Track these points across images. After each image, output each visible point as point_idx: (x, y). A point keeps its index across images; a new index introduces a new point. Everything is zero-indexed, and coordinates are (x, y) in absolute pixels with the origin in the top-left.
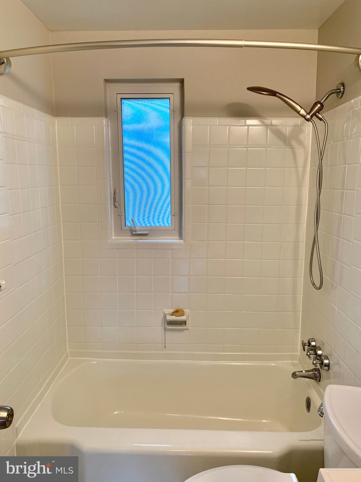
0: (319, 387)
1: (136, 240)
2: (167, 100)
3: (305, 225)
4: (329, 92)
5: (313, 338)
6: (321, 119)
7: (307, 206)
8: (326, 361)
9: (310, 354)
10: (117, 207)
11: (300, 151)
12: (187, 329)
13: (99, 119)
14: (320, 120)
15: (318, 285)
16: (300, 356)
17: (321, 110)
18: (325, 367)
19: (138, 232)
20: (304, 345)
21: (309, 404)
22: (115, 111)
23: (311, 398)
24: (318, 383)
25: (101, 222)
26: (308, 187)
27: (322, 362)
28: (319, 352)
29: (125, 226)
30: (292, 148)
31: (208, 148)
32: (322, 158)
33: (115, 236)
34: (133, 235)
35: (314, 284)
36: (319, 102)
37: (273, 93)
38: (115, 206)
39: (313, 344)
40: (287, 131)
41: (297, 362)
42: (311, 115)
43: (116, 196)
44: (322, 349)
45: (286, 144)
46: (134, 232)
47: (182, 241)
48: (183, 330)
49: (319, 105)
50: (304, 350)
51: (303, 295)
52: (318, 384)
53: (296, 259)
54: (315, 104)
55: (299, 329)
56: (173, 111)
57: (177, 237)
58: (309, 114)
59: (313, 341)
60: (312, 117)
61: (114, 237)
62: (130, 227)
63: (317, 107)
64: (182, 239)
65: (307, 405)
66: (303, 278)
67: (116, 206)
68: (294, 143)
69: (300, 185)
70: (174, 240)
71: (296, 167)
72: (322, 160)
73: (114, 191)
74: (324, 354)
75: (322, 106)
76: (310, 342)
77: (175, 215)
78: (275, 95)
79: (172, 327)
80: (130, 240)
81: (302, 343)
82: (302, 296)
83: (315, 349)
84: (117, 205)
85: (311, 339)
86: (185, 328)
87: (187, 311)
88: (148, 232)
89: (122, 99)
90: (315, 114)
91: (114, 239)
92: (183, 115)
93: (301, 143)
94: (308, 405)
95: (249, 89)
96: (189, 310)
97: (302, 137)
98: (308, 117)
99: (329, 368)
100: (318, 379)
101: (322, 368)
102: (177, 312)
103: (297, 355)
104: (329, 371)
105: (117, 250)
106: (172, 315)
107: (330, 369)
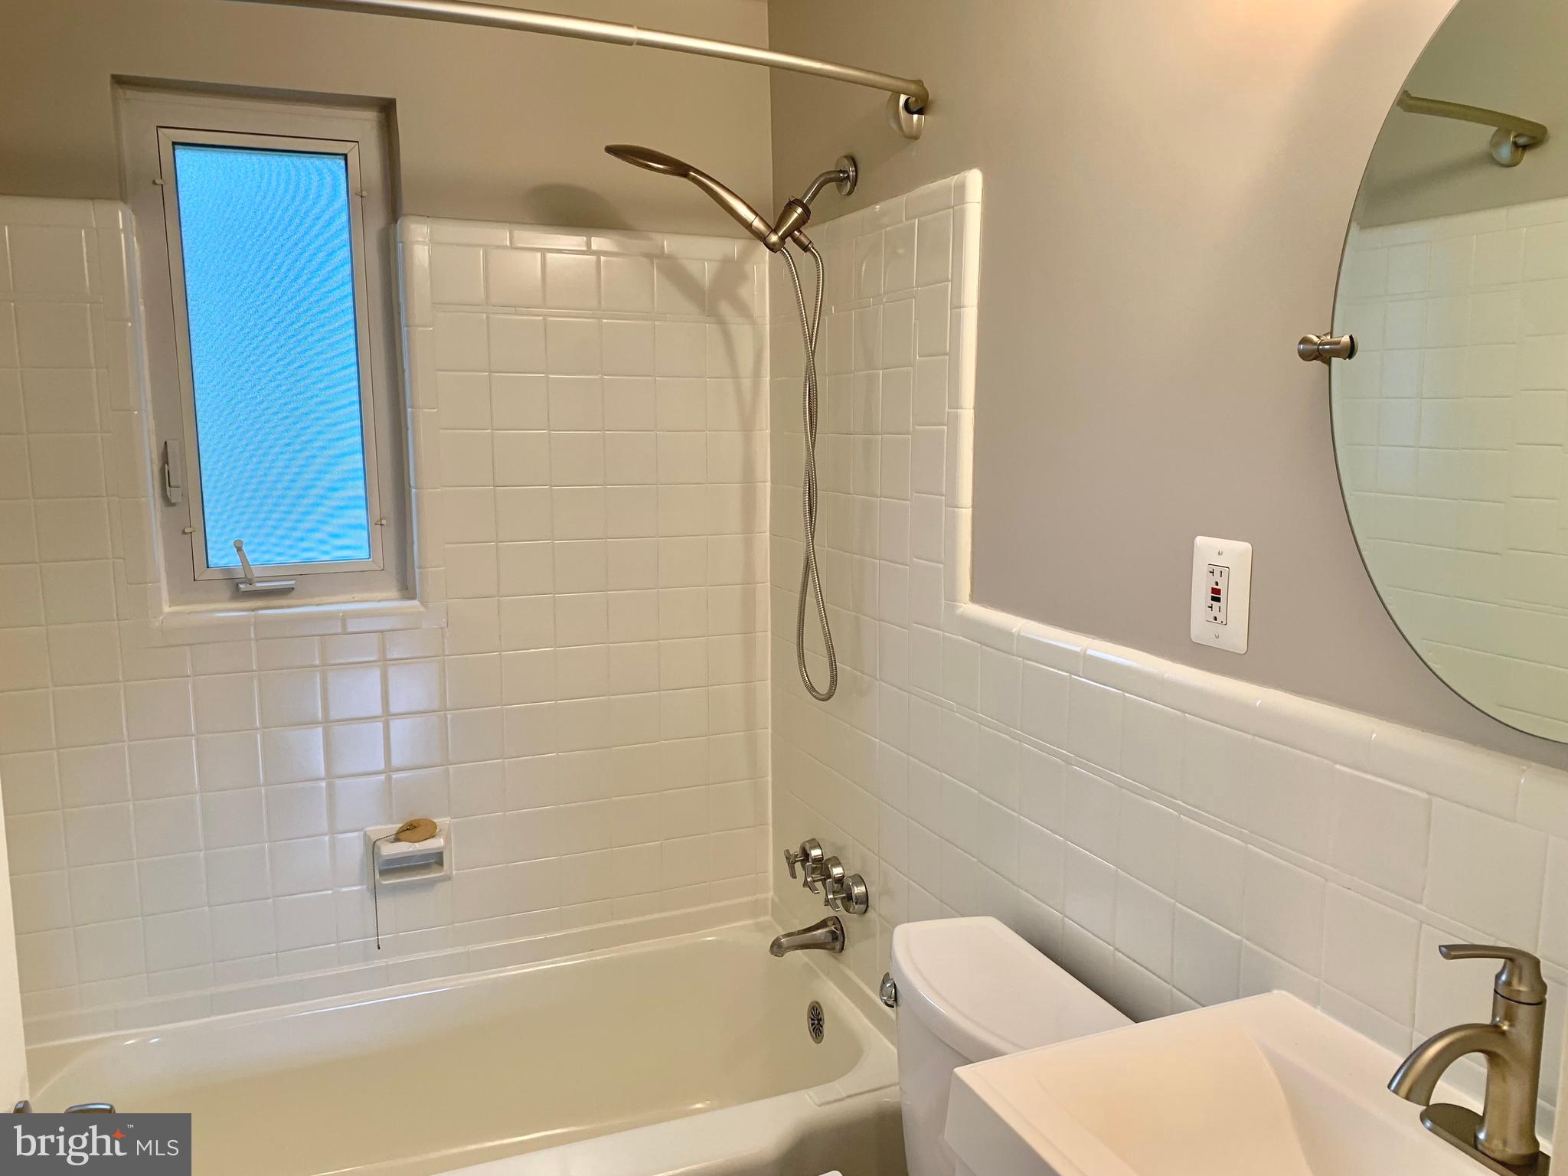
0: (842, 966)
1: (253, 610)
2: (338, 161)
3: (768, 534)
4: (821, 176)
5: (814, 839)
6: (805, 249)
7: (768, 484)
8: (858, 890)
9: (814, 881)
10: (174, 505)
11: (741, 332)
12: (448, 878)
13: (104, 207)
14: (803, 250)
15: (823, 688)
16: (776, 899)
17: (804, 223)
18: (856, 907)
19: (258, 585)
20: (791, 863)
21: (820, 1020)
22: (154, 183)
23: (821, 1004)
24: (838, 956)
25: (124, 559)
26: (769, 431)
27: (848, 894)
28: (837, 871)
29: (208, 567)
30: (721, 322)
31: (484, 315)
32: (815, 348)
33: (172, 603)
34: (238, 594)
35: (811, 689)
36: (798, 202)
37: (681, 169)
38: (167, 501)
39: (816, 853)
40: (705, 272)
41: (768, 918)
42: (780, 234)
43: (171, 466)
44: (842, 861)
45: (704, 310)
46: (241, 586)
47: (416, 602)
48: (432, 883)
49: (800, 210)
50: (794, 876)
51: (772, 729)
52: (837, 959)
53: (748, 630)
54: (791, 206)
55: (767, 824)
56: (356, 197)
57: (394, 593)
58: (775, 231)
59: (814, 848)
60: (782, 239)
61: (166, 609)
62: (226, 570)
63: (795, 216)
64: (413, 598)
65: (813, 1024)
66: (769, 681)
67: (173, 500)
68: (725, 309)
69: (747, 427)
70: (385, 601)
71: (736, 376)
72: (813, 355)
73: (161, 450)
74: (848, 873)
75: (807, 212)
76: (808, 852)
77: (384, 522)
78: (685, 175)
79: (397, 878)
80: (231, 612)
81: (787, 858)
82: (770, 730)
83: (821, 867)
84: (174, 495)
85: (808, 841)
86: (442, 874)
87: (443, 821)
88: (293, 582)
89: (176, 147)
90: (789, 233)
91: (169, 613)
92: (394, 211)
93: (744, 310)
94: (816, 1022)
95: (611, 150)
96: (449, 818)
97: (744, 292)
98: (774, 238)
99: (867, 906)
100: (838, 945)
101: (851, 910)
102: (411, 830)
103: (767, 899)
104: (867, 914)
105: (187, 648)
106: (397, 839)
107: (869, 909)
